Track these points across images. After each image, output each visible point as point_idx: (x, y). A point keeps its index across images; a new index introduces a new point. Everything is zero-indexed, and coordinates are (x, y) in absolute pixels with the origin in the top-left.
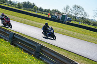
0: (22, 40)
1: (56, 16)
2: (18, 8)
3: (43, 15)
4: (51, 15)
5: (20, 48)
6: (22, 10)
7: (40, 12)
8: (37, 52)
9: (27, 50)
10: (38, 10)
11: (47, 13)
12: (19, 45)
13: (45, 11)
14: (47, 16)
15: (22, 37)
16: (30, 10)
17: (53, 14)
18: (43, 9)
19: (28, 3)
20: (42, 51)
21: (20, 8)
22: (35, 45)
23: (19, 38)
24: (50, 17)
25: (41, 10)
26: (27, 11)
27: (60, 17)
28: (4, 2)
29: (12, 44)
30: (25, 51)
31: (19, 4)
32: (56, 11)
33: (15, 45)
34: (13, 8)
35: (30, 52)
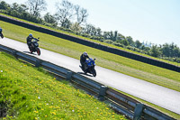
16: (175, 61)
19: (172, 47)
28: (126, 44)
31: (154, 48)
34: (144, 55)
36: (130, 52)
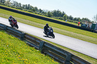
0: (53, 48)
1: (86, 25)
2: (48, 16)
3: (73, 23)
4: (81, 23)
5: (50, 56)
6: (52, 19)
7: (70, 20)
8: (68, 61)
9: (57, 58)
10: (68, 18)
11: (77, 22)
12: (49, 54)
13: (75, 19)
14: (77, 25)
15: (53, 46)
16: (60, 19)
17: (83, 23)
18: (72, 18)
19: (58, 12)
20: (72, 60)
21: (50, 17)
22: (66, 54)
23: (49, 46)
24: (80, 25)
25: (71, 18)
26: (58, 20)
27: (90, 25)
28: (34, 11)
29: (42, 52)
30: (55, 60)
31: (49, 12)
32: (86, 20)
33: (45, 54)
34: (43, 16)
35: (60, 60)
36: (37, 15)
